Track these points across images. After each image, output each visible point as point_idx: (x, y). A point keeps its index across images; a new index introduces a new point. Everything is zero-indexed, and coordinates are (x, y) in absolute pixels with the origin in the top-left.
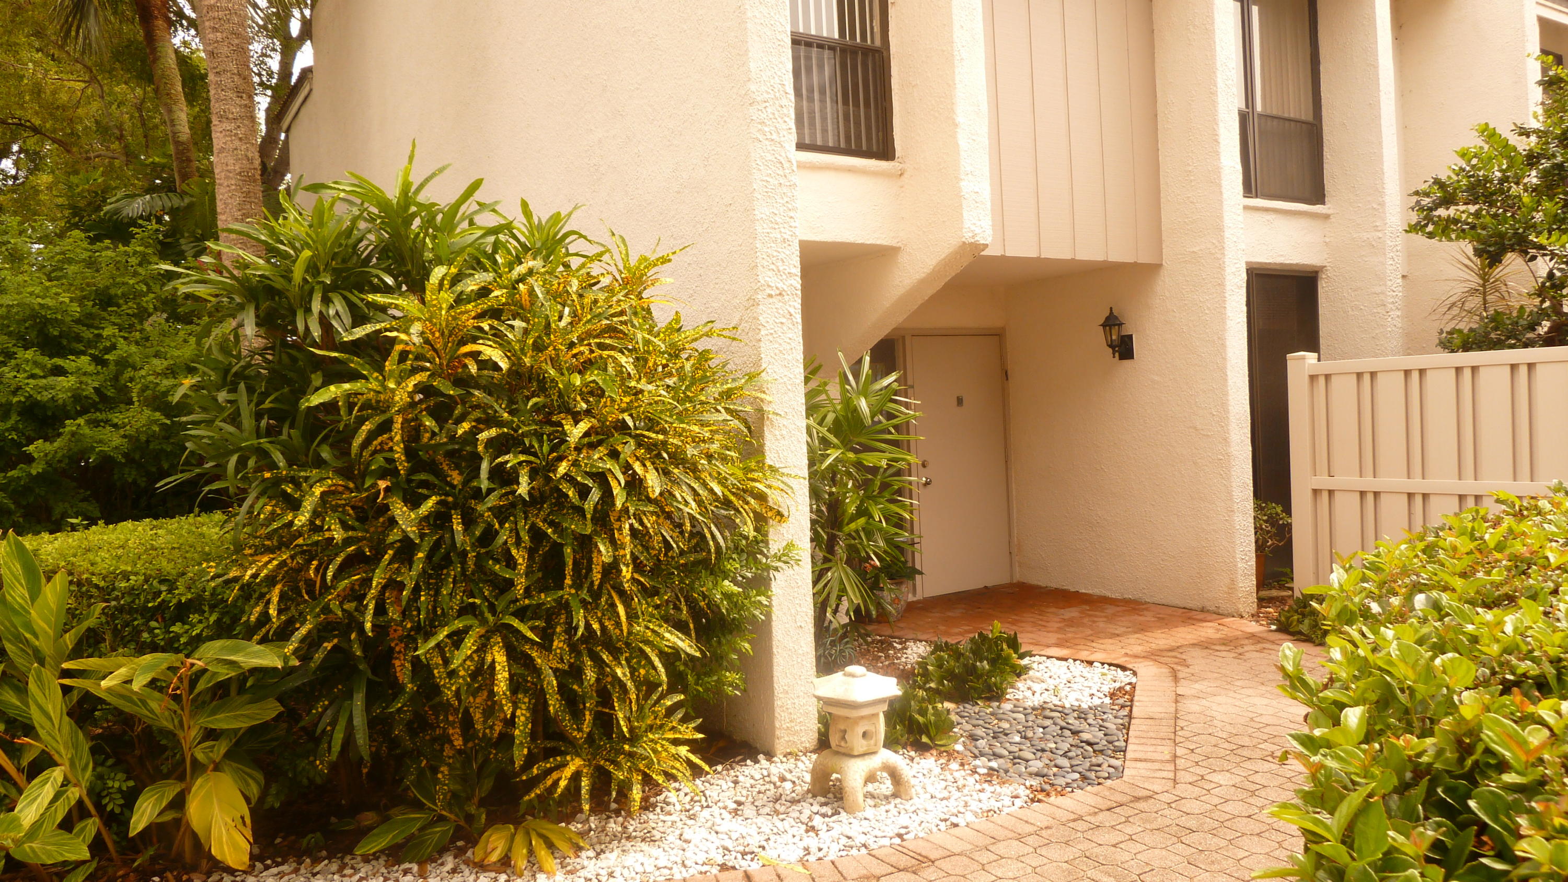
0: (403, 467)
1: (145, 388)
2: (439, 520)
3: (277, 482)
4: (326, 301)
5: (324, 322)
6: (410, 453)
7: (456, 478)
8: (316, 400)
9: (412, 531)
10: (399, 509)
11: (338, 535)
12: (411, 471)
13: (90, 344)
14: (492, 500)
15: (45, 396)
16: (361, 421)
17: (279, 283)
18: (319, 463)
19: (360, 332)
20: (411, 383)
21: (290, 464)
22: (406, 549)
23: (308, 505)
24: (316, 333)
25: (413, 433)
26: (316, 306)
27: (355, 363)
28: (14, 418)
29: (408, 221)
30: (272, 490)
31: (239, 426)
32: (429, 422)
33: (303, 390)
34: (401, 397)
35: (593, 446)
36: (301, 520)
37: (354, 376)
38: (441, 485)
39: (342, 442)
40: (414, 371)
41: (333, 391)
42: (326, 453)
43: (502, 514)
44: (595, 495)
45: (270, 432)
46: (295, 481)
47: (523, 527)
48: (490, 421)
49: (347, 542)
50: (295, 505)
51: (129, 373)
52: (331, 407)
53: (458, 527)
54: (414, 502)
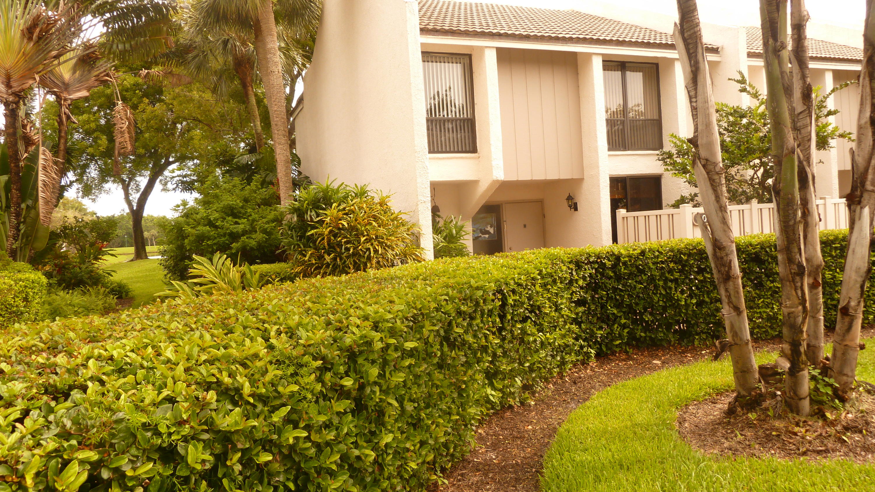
0: (327, 247)
1: (261, 227)
2: (335, 259)
3: (302, 251)
4: (311, 211)
5: (311, 216)
6: (328, 245)
7: (338, 250)
8: (309, 233)
9: (329, 261)
10: (326, 256)
11: (314, 262)
12: (329, 248)
13: (244, 214)
14: (345, 255)
15: (235, 231)
16: (318, 238)
17: (301, 208)
18: (310, 247)
19: (318, 219)
20: (328, 230)
21: (304, 247)
22: (328, 265)
23: (308, 256)
24: (309, 219)
25: (329, 240)
26: (309, 213)
27: (317, 225)
28: (227, 237)
29: (328, 192)
30: (301, 253)
31: (293, 239)
32: (332, 238)
33: (306, 231)
34: (326, 233)
35: (368, 242)
36: (307, 258)
37: (317, 228)
38: (335, 251)
39: (314, 242)
40: (330, 226)
41: (312, 232)
42: (311, 245)
43: (348, 257)
44: (368, 253)
45: (300, 240)
46: (304, 250)
47: (352, 260)
48: (346, 237)
49: (316, 263)
50: (305, 256)
51: (255, 223)
52: (312, 235)
53: (338, 260)
54: (329, 255)
